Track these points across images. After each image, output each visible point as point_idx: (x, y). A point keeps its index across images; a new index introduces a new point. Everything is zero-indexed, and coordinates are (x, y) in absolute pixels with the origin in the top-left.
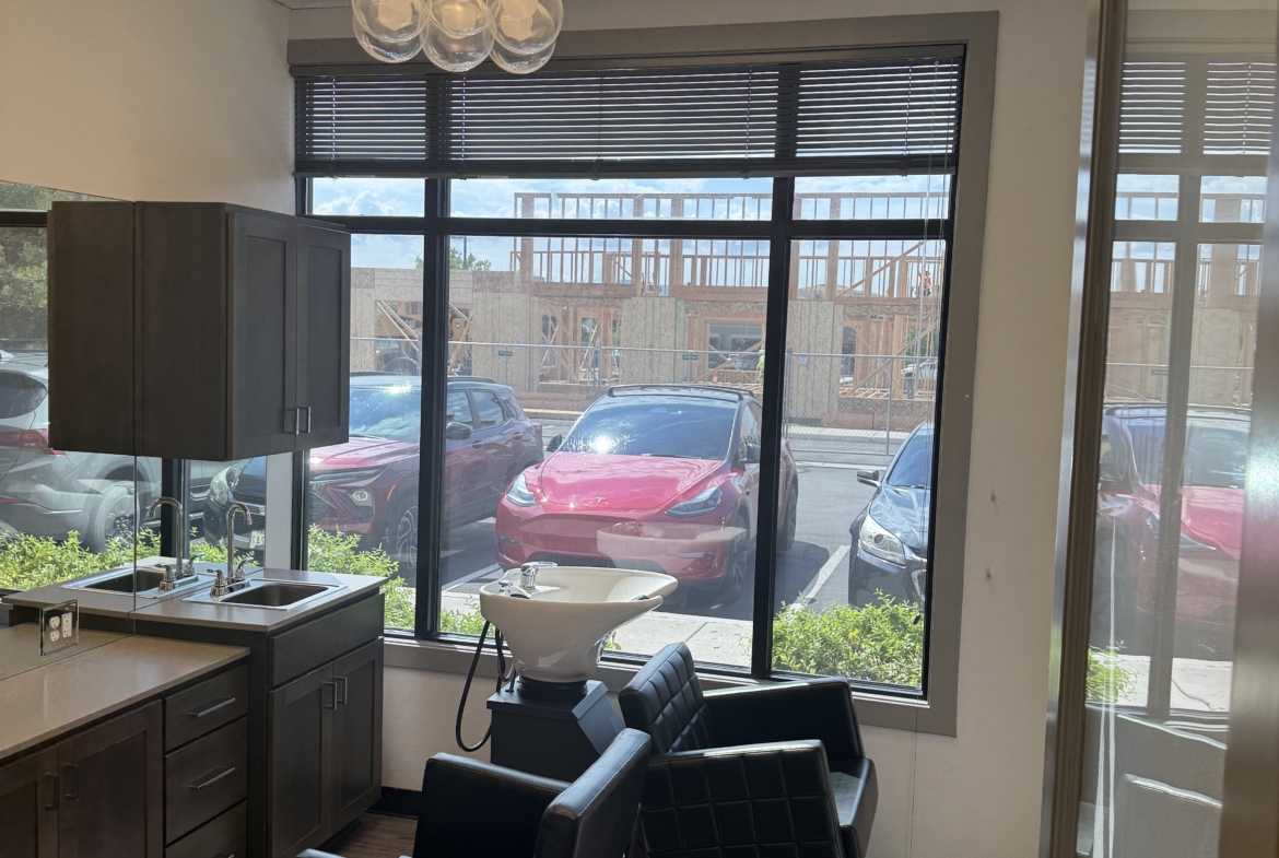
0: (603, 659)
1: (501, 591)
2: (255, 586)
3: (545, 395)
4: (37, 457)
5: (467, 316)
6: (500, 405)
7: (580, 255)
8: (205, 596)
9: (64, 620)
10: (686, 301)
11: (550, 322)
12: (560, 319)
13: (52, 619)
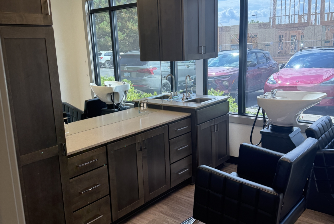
0: (299, 122)
1: (264, 97)
2: (193, 98)
3: (280, 57)
4: (148, 75)
5: (256, 37)
6: (266, 58)
7: (291, 16)
8: (180, 100)
9: (144, 104)
10: (326, 26)
11: (281, 37)
12: (284, 36)
13: (141, 104)
